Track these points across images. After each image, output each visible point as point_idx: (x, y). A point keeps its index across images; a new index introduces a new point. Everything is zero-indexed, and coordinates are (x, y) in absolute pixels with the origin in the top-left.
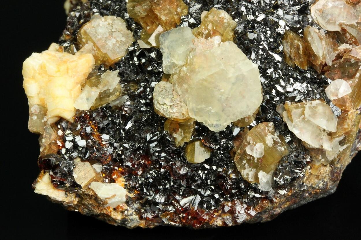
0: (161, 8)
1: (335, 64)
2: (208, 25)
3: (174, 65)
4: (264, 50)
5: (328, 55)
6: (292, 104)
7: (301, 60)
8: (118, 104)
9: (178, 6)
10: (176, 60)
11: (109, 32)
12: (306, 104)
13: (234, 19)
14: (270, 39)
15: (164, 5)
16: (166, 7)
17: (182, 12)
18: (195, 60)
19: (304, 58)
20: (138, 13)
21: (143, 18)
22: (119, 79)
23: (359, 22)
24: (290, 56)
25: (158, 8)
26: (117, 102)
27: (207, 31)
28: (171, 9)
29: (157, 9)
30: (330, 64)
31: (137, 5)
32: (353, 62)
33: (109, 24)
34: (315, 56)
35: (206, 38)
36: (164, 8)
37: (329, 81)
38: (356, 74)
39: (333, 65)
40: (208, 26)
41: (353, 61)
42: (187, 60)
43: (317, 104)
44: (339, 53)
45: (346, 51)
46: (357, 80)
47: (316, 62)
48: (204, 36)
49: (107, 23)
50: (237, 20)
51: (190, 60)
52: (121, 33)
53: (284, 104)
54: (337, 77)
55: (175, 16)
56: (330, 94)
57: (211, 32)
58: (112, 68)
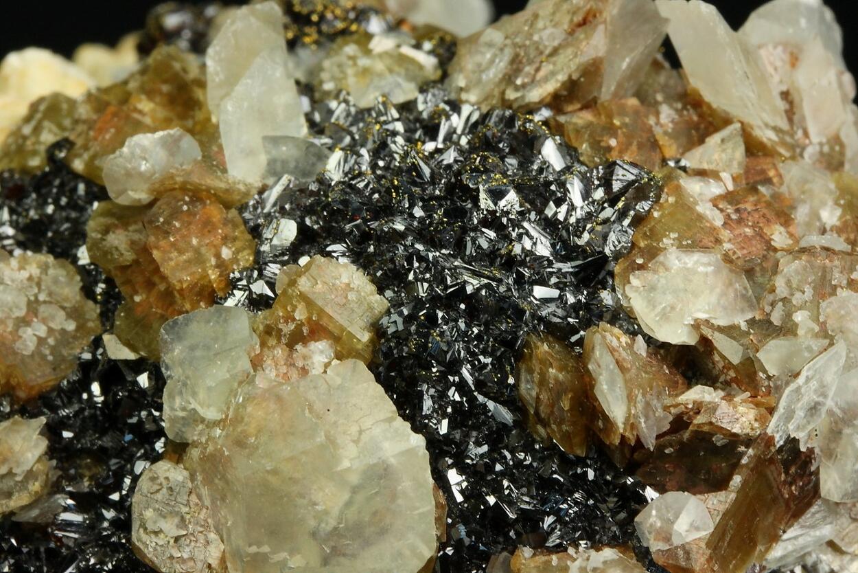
0: (173, 245)
1: (665, 447)
2: (294, 308)
3: (194, 418)
4: (462, 387)
5: (642, 420)
6: (534, 555)
7: (565, 428)
8: (35, 518)
9: (225, 240)
10: (199, 404)
11: (29, 303)
12: (575, 560)
13: (381, 291)
14: (481, 357)
15: (183, 237)
16: (190, 243)
17: (235, 260)
18: (249, 409)
19: (574, 424)
20: (114, 252)
21: (124, 268)
22: (43, 444)
23: (757, 318)
24: (537, 413)
25: (162, 243)
26: (35, 513)
27: (292, 327)
28: (203, 250)
29: (157, 248)
30: (651, 444)
31: (116, 227)
32: (719, 444)
33: (30, 278)
34: (606, 418)
35: (291, 346)
36: (181, 245)
37: (650, 493)
38: (730, 478)
39: (660, 448)
40: (294, 311)
41: (719, 440)
42: (228, 408)
43: (605, 563)
44: (682, 413)
45: (698, 408)
46: (733, 496)
47: (608, 436)
48: (284, 341)
49: (24, 275)
50: (389, 293)
51: (237, 410)
52: (63, 308)
53: (512, 553)
55: (210, 272)
56: (650, 533)
57: (305, 330)
58: (26, 410)
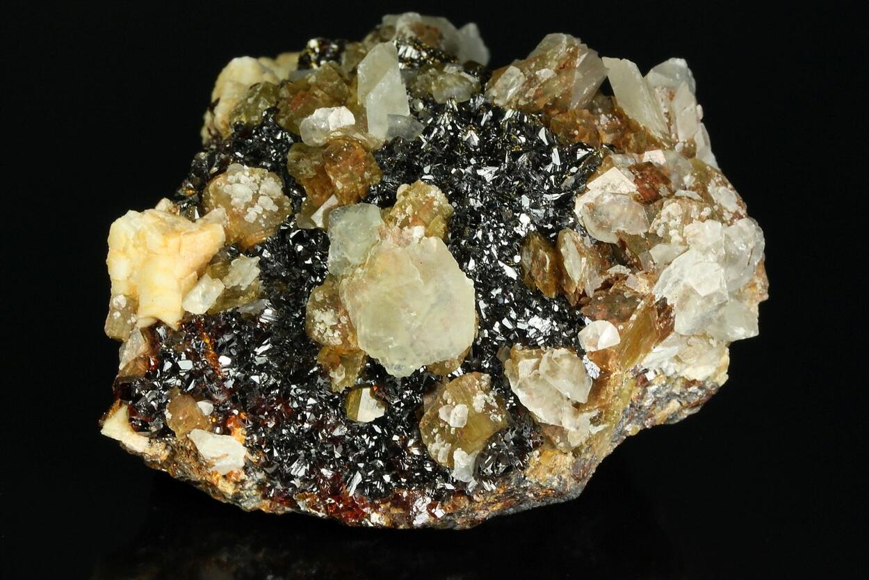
0: (339, 169)
1: (599, 296)
2: (406, 207)
3: (345, 263)
4: (490, 257)
5: (588, 281)
6: (523, 349)
7: (546, 282)
8: (251, 311)
9: (366, 168)
10: (349, 254)
11: (254, 195)
12: (544, 353)
13: (450, 202)
14: (502, 241)
15: (344, 165)
16: (347, 169)
17: (371, 179)
18: (378, 260)
19: (551, 280)
20: (303, 170)
21: (309, 180)
22: (257, 271)
23: (650, 232)
24: (530, 273)
25: (333, 167)
26: (251, 308)
27: (403, 217)
28: (354, 173)
29: (331, 170)
30: (591, 294)
31: (303, 157)
32: (627, 297)
33: (255, 181)
34: (568, 278)
35: (401, 227)
36: (343, 169)
37: (587, 320)
38: (630, 315)
39: (596, 297)
40: (405, 209)
41: (627, 295)
42: (366, 258)
43: (561, 355)
44: (609, 279)
45: (618, 277)
46: (631, 326)
47: (569, 288)
48: (398, 224)
49: (252, 179)
50: (455, 204)
51: (370, 260)
52: (272, 199)
53: (511, 347)
54: (601, 316)
55: (358, 185)
56: (586, 342)
57: (410, 219)
58: (251, 252)
